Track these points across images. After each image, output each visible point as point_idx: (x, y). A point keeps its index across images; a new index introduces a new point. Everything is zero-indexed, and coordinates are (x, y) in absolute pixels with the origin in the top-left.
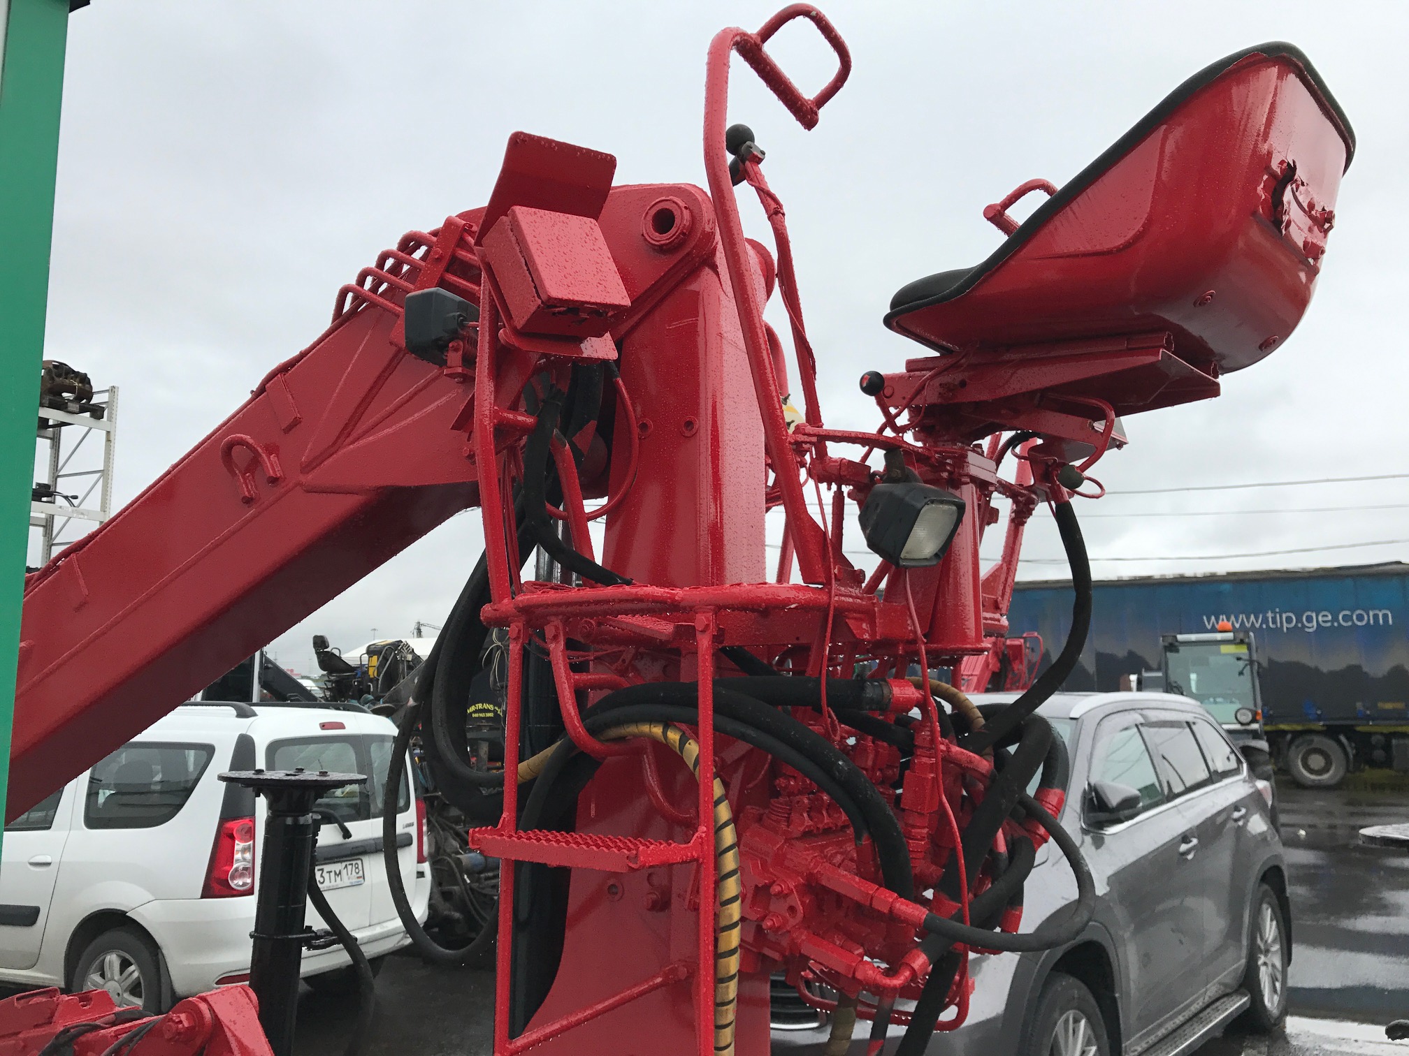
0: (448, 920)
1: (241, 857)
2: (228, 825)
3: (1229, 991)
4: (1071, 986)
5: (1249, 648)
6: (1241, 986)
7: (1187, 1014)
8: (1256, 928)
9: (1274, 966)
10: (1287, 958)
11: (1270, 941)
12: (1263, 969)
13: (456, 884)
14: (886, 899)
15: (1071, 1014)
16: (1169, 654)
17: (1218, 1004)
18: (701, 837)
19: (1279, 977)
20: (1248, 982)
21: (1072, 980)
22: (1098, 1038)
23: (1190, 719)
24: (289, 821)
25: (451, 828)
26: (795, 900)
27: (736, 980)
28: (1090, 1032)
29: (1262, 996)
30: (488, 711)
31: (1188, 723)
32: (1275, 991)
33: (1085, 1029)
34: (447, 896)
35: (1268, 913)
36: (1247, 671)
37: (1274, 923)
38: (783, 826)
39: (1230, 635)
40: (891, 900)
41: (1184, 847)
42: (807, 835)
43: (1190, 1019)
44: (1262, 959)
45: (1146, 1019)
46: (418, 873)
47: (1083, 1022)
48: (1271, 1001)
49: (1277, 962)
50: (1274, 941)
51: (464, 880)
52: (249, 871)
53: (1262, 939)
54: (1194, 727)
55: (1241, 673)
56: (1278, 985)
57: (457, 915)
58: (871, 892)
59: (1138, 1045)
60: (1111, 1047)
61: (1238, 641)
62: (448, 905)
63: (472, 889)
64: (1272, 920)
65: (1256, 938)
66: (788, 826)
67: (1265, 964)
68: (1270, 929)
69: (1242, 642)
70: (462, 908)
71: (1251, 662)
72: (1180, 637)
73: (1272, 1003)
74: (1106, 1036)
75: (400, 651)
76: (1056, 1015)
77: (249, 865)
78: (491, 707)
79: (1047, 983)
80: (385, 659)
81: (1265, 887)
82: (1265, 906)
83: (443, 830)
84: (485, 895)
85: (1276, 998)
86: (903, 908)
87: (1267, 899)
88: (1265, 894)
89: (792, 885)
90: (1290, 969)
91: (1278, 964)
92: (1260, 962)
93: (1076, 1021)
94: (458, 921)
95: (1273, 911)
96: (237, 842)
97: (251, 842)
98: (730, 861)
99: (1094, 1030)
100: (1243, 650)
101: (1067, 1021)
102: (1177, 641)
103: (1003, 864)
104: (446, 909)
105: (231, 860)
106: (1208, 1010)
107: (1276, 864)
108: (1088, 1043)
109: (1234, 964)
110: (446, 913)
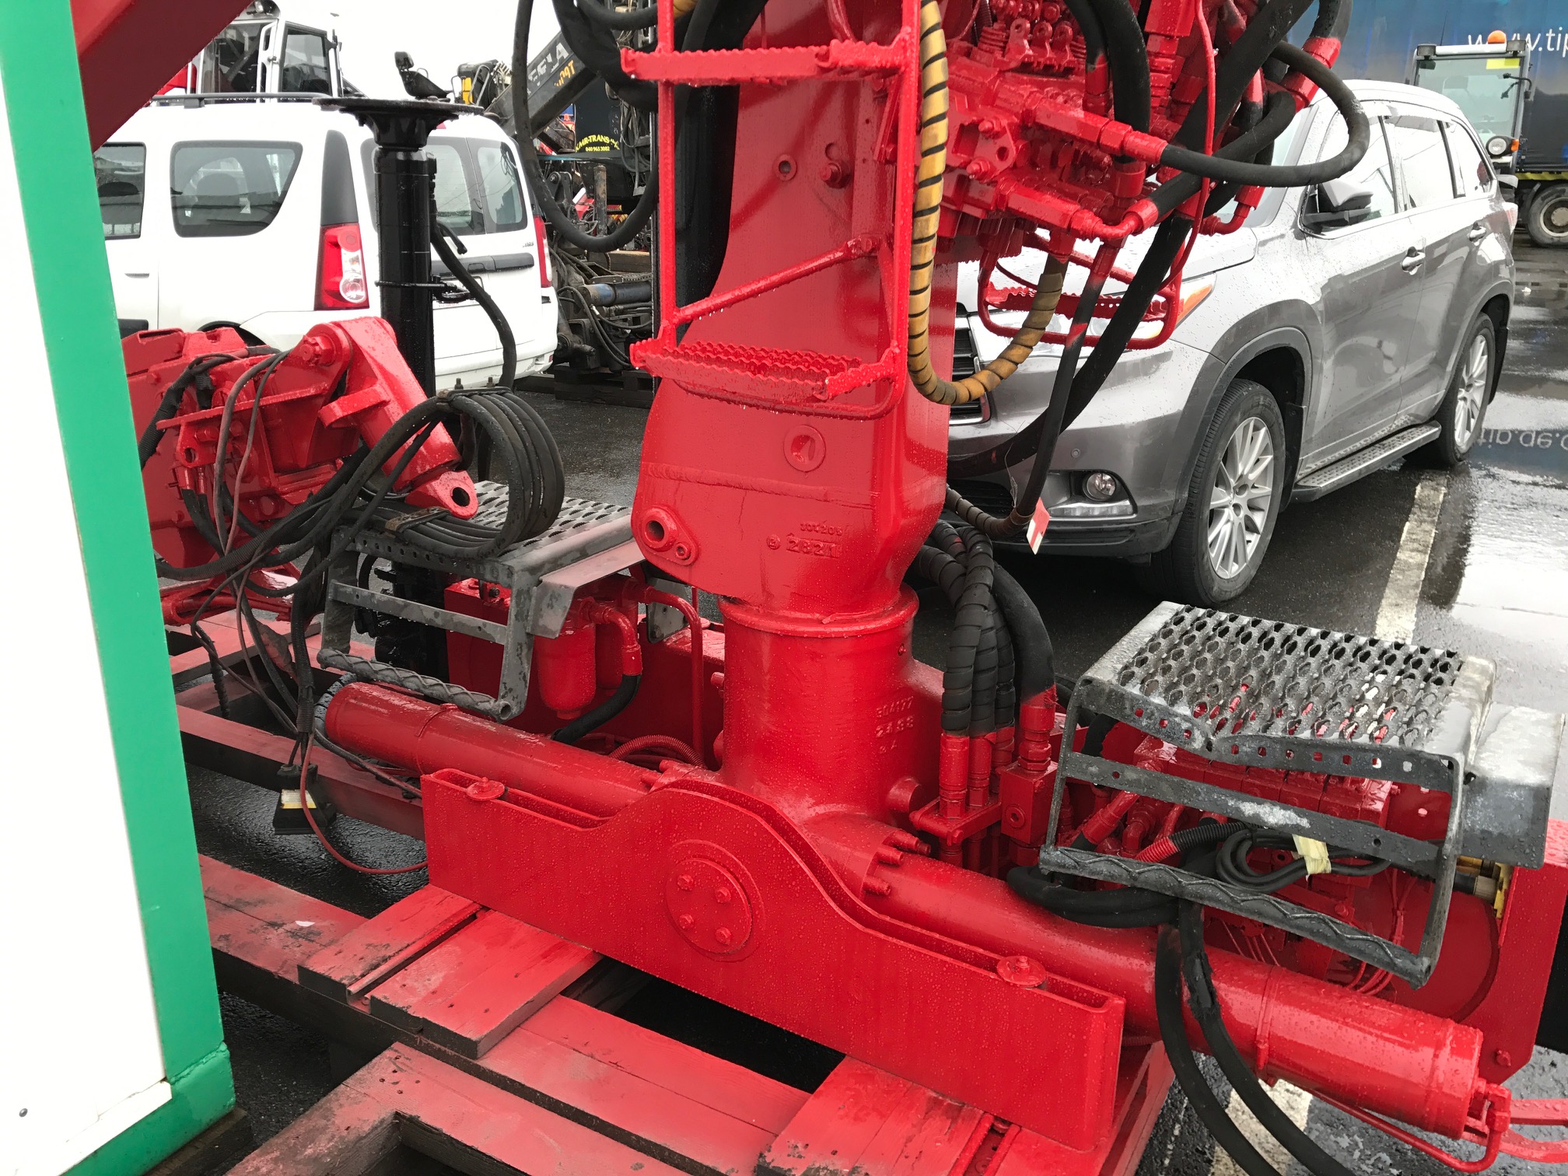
0: (579, 353)
1: (350, 270)
2: (331, 232)
3: (1418, 422)
4: (1259, 394)
5: (1522, 64)
6: (1432, 419)
7: (1370, 439)
8: (1464, 360)
9: (1473, 401)
10: (1489, 397)
11: (1475, 376)
12: (1461, 403)
13: (585, 316)
14: (1118, 133)
15: (1252, 421)
16: (1421, 71)
17: (1405, 433)
18: (904, 40)
19: (1476, 414)
20: (1443, 414)
21: (1259, 387)
22: (1275, 447)
23: (1444, 119)
24: (401, 156)
25: (574, 262)
26: (1007, 141)
27: (937, 214)
28: (1268, 441)
29: (1453, 430)
30: (603, 144)
31: (1440, 123)
32: (1468, 428)
33: (1264, 438)
34: (575, 328)
35: (1481, 345)
36: (1513, 92)
37: (1485, 357)
38: (998, 55)
39: (1502, 48)
40: (1124, 133)
41: (1408, 261)
42: (1025, 67)
43: (1373, 444)
44: (1462, 393)
45: (1326, 437)
46: (543, 298)
47: (1263, 431)
48: (1461, 438)
49: (1478, 396)
50: (1480, 377)
51: (592, 311)
52: (361, 283)
53: (1467, 372)
54: (1447, 131)
55: (1505, 95)
56: (1473, 422)
57: (588, 348)
58: (1100, 126)
59: (1313, 462)
60: (1287, 460)
61: (1510, 53)
62: (577, 338)
63: (602, 322)
64: (1483, 354)
65: (1462, 370)
66: (1003, 56)
67: (1464, 399)
68: (1479, 363)
69: (1515, 55)
70: (593, 339)
71: (1520, 80)
72: (1440, 50)
73: (1463, 439)
74: (1284, 447)
75: (496, 73)
76: (1237, 419)
77: (361, 277)
78: (606, 139)
79: (1232, 388)
80: (480, 82)
81: (1486, 317)
82: (1480, 338)
83: (566, 263)
84: (616, 328)
85: (1468, 435)
86: (1138, 140)
87: (1484, 331)
88: (1484, 325)
89: (1005, 122)
90: (1489, 407)
91: (1479, 401)
92: (1460, 396)
93: (1256, 429)
94: (589, 353)
95: (1488, 344)
96: (343, 251)
97: (358, 253)
98: (938, 73)
99: (1273, 439)
100: (1514, 66)
101: (1246, 428)
102: (1435, 54)
103: (1256, 117)
104: (575, 342)
105: (339, 272)
106: (1394, 438)
107: (1505, 292)
108: (1265, 452)
109: (1430, 395)
110: (576, 345)
